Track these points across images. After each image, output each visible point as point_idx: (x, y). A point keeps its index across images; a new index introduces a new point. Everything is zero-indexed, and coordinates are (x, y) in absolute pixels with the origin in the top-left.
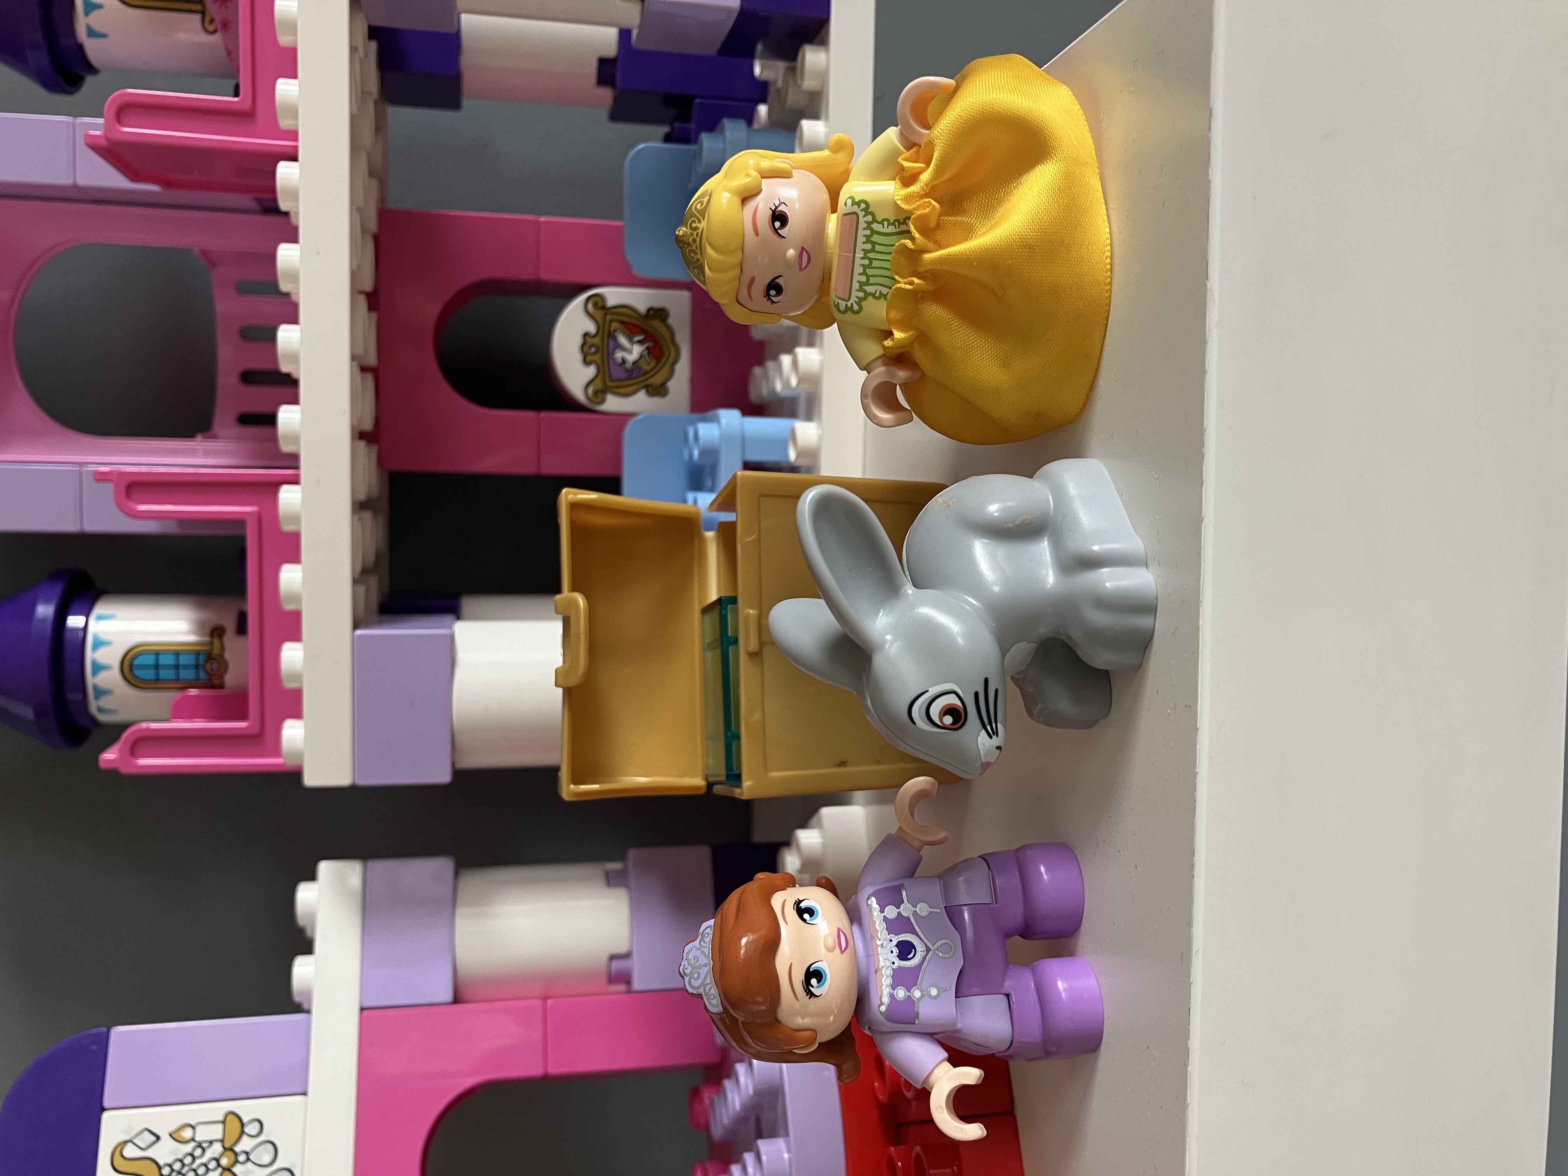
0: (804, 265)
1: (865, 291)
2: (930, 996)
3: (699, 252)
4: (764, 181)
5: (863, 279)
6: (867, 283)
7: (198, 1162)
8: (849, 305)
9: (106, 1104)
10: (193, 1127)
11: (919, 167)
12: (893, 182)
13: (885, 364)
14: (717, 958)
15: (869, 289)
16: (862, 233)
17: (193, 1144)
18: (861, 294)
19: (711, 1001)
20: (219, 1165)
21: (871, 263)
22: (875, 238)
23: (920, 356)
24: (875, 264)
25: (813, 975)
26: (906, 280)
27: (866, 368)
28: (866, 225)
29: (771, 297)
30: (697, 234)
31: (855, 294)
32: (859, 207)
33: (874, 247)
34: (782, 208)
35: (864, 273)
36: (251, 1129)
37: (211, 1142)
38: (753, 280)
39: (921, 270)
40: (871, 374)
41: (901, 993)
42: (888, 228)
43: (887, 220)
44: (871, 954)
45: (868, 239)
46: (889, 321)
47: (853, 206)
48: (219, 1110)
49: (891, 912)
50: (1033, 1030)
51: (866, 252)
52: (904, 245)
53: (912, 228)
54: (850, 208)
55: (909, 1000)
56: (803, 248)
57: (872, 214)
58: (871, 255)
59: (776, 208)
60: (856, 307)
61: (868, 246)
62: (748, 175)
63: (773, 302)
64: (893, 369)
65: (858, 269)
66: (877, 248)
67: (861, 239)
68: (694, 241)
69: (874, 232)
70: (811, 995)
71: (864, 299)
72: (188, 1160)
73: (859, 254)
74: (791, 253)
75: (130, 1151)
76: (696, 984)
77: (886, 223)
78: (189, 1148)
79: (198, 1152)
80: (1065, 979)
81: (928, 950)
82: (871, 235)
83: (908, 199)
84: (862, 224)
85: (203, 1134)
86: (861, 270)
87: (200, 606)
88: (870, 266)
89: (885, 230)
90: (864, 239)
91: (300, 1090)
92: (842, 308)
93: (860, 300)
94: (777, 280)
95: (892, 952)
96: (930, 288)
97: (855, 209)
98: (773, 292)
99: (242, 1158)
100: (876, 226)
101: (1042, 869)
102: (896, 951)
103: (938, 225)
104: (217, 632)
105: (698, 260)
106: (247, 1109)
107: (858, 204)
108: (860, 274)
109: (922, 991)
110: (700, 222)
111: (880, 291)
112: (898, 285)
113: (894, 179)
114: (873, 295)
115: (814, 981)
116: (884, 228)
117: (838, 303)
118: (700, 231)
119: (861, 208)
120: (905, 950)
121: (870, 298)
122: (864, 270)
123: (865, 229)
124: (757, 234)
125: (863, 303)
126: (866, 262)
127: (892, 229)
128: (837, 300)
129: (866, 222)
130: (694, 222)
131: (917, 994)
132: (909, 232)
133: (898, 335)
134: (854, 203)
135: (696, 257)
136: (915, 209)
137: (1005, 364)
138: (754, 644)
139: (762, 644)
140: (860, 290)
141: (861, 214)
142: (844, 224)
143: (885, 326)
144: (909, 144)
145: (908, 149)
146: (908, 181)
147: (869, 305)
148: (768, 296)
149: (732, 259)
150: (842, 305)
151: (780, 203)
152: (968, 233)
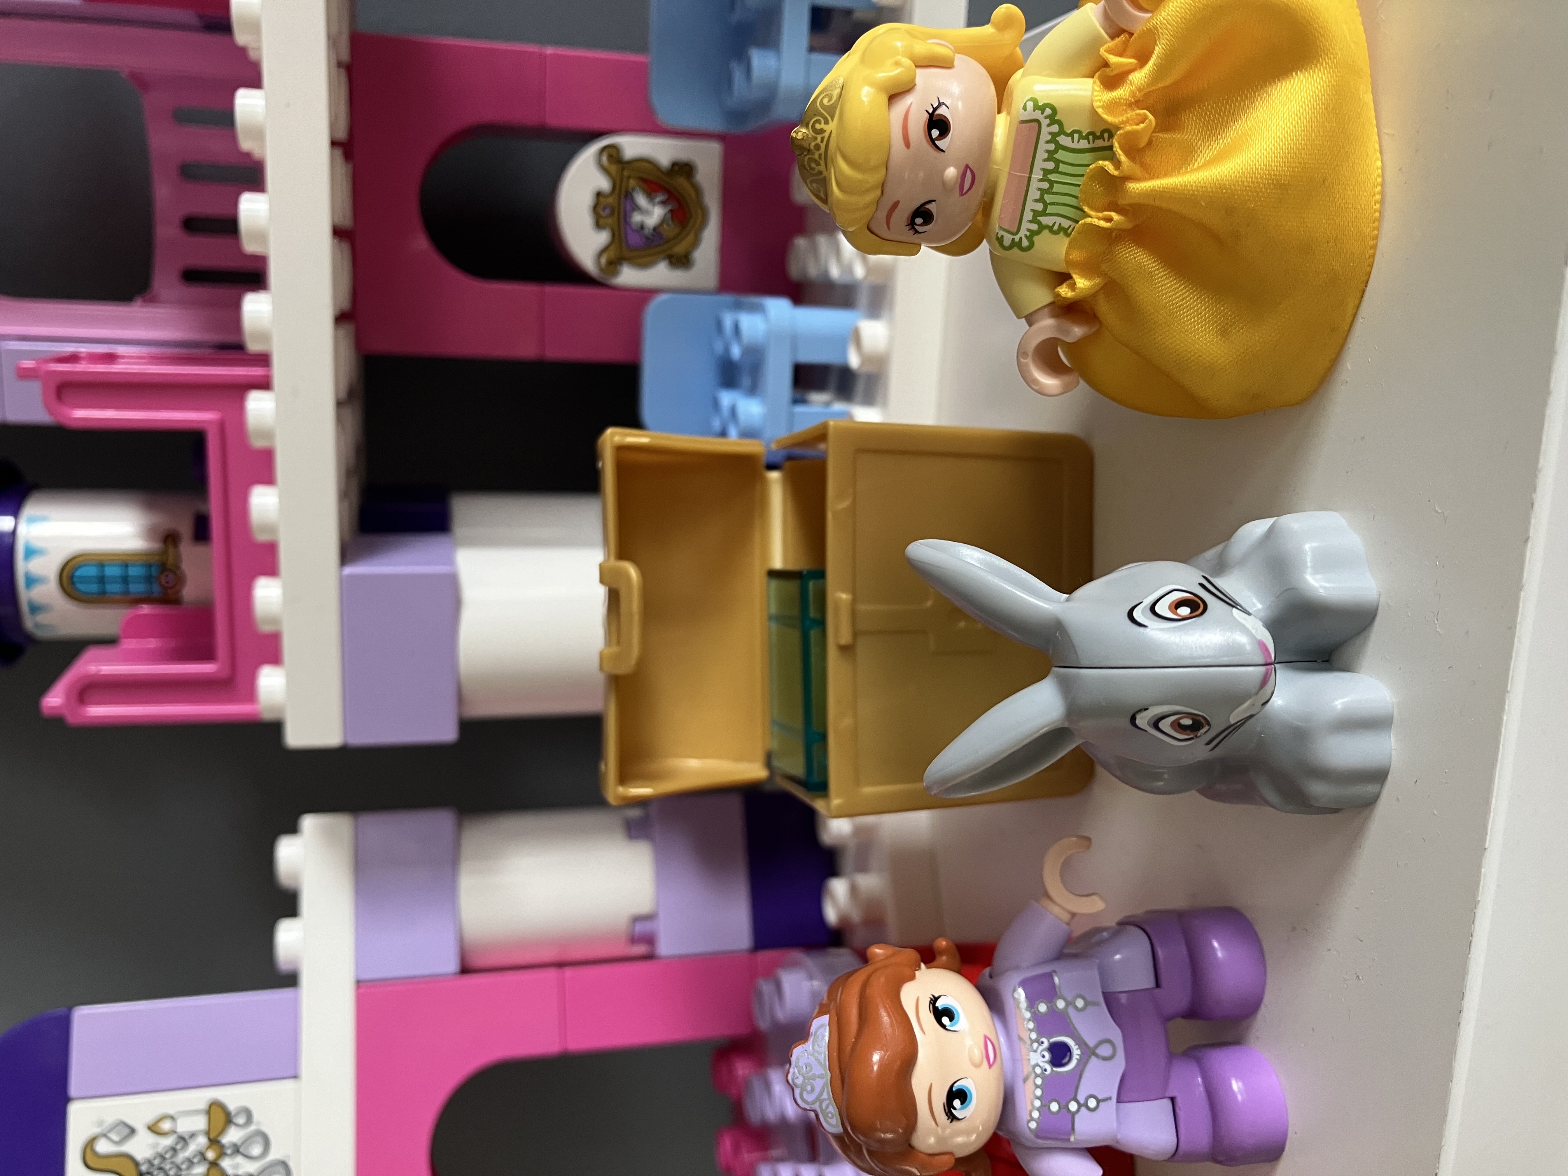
0: (966, 188)
1: (1039, 223)
2: (1088, 1106)
3: (822, 162)
4: (919, 71)
5: (1039, 207)
6: (1043, 213)
7: (180, 1156)
8: (1019, 240)
9: (72, 1093)
10: (173, 1118)
11: (1131, 63)
12: (1091, 80)
13: (1054, 316)
14: (837, 1070)
16: (1043, 147)
17: (174, 1137)
19: (829, 1120)
20: (204, 1159)
22: (1061, 155)
23: (1104, 309)
25: (958, 1095)
26: (1100, 215)
27: (1030, 319)
28: (1049, 137)
29: (915, 226)
30: (822, 139)
31: (1025, 225)
32: (1042, 113)
33: (1057, 167)
34: (942, 111)
35: (1041, 200)
36: (239, 1119)
37: (194, 1135)
38: (896, 205)
39: (1122, 202)
40: (1033, 328)
41: (1054, 1105)
42: (1078, 142)
43: (1079, 132)
45: (1051, 155)
46: (1068, 262)
47: (1034, 111)
48: (201, 1098)
49: (1042, 1007)
50: (1201, 1139)
51: (1046, 172)
52: (1103, 170)
53: (1116, 145)
54: (1030, 114)
55: (1063, 1112)
56: (967, 167)
57: (1060, 123)
58: (1053, 177)
59: (935, 109)
60: (1025, 243)
61: (1051, 165)
62: (897, 64)
63: (917, 232)
64: (1066, 324)
66: (1062, 168)
67: (1041, 154)
68: (818, 147)
69: (1059, 147)
70: (952, 1118)
71: (1038, 233)
72: (169, 1155)
73: (1037, 175)
74: (951, 172)
75: (104, 1147)
76: (810, 1098)
77: (1076, 136)
78: (169, 1141)
79: (180, 1146)
82: (1055, 151)
83: (1111, 107)
84: (1045, 136)
85: (184, 1126)
86: (1037, 195)
87: (150, 506)
88: (1049, 191)
89: (1075, 145)
90: (1046, 155)
91: (292, 1073)
92: (1008, 243)
93: (1033, 234)
94: (927, 206)
95: (1043, 1056)
96: (1129, 226)
98: (919, 221)
99: (229, 1151)
100: (1063, 140)
102: (1047, 1056)
103: (1150, 143)
104: (170, 539)
105: (820, 173)
106: (231, 1096)
107: (1042, 109)
108: (1036, 201)
109: (1077, 1103)
110: (827, 122)
111: (1060, 224)
112: (1089, 220)
113: (1093, 77)
114: (1050, 228)
115: (957, 1103)
116: (1073, 142)
117: (1002, 237)
118: (826, 135)
119: (1046, 114)
120: (1059, 1054)
121: (1046, 232)
122: (1042, 196)
123: (1048, 142)
124: (908, 145)
125: (1036, 239)
126: (1045, 185)
127: (1084, 144)
128: (1001, 233)
129: (1050, 133)
130: (818, 121)
131: (1073, 1105)
132: (1111, 148)
133: (1082, 283)
134: (1036, 107)
135: (817, 168)
136: (1123, 122)
138: (845, 638)
139: (856, 634)
140: (1034, 221)
141: (1045, 122)
142: (1018, 132)
143: (1062, 268)
144: (1116, 30)
145: (1113, 38)
146: (1112, 81)
147: (1044, 241)
148: (912, 224)
149: (876, 178)
150: (1008, 239)
151: (940, 104)
152: (1186, 156)
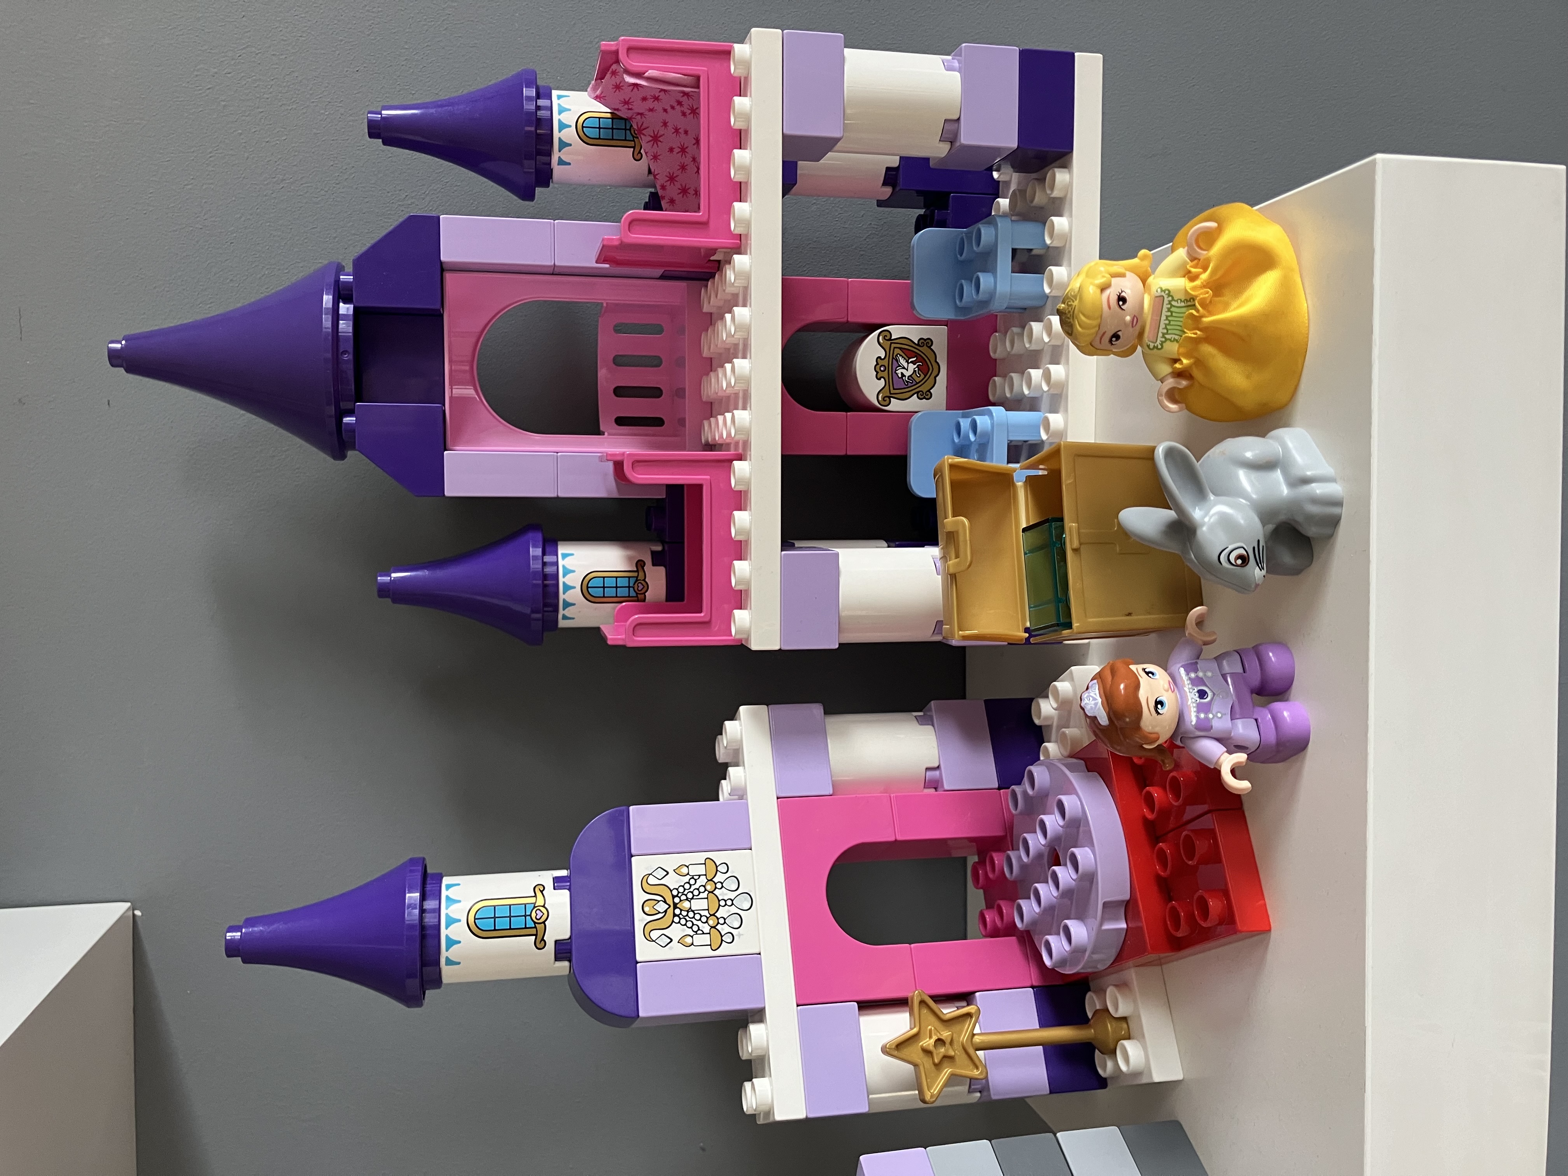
0: (1134, 324)
1: (1165, 338)
2: (1217, 717)
3: (1072, 318)
4: (1112, 279)
5: (1165, 331)
6: (1167, 333)
7: (693, 887)
8: (1156, 345)
9: (633, 852)
10: (688, 867)
11: (1200, 271)
12: (1183, 279)
13: (1174, 377)
14: (1104, 698)
15: (1167, 336)
16: (1166, 306)
17: (689, 877)
18: (1164, 339)
19: (1102, 719)
20: (706, 890)
21: (1170, 322)
22: (1173, 309)
23: (1196, 373)
24: (1172, 323)
25: (1159, 703)
26: (1192, 332)
27: (1162, 381)
30: (1071, 308)
31: (1160, 339)
33: (1172, 314)
34: (1123, 294)
35: (1166, 328)
36: (723, 868)
37: (700, 876)
38: (1104, 333)
39: (1201, 326)
40: (1164, 384)
41: (1202, 716)
42: (1180, 303)
43: (1180, 299)
44: (1183, 697)
45: (1169, 310)
46: (1178, 354)
47: (1161, 292)
48: (701, 857)
49: (1193, 675)
50: (1271, 736)
51: (1167, 317)
52: (1192, 314)
53: (1197, 304)
54: (1159, 293)
55: (1207, 718)
56: (1134, 316)
57: (1173, 297)
58: (1169, 318)
59: (1120, 294)
60: (1160, 347)
62: (1103, 277)
63: (1112, 344)
64: (1178, 380)
65: (1162, 326)
66: (1174, 314)
67: (1165, 309)
68: (1069, 312)
69: (1172, 306)
70: (1158, 713)
71: (1165, 342)
72: (687, 886)
73: (1163, 318)
74: (1128, 318)
75: (652, 880)
76: (1094, 710)
77: (1179, 301)
78: (687, 878)
79: (692, 881)
80: (1288, 710)
81: (1214, 694)
82: (1171, 307)
83: (1194, 289)
84: (1166, 302)
85: (694, 870)
86: (1164, 326)
87: (626, 548)
88: (1169, 324)
89: (1179, 305)
90: (1167, 310)
91: (748, 846)
92: (1151, 347)
93: (1162, 343)
94: (1118, 333)
95: (1195, 695)
96: (1204, 336)
97: (1163, 294)
98: (1114, 339)
99: (719, 885)
100: (1173, 303)
101: (1271, 654)
102: (1197, 695)
103: (1211, 302)
104: (640, 564)
105: (1070, 322)
106: (718, 857)
107: (1164, 291)
108: (1163, 329)
109: (1213, 714)
110: (1073, 302)
111: (1174, 338)
112: (1187, 335)
113: (1184, 277)
114: (1170, 340)
115: (1159, 706)
116: (1178, 303)
117: (1149, 345)
118: (1074, 307)
119: (1166, 293)
120: (1202, 694)
121: (1168, 342)
122: (1166, 326)
123: (1167, 304)
124: (1109, 307)
125: (1164, 344)
126: (1167, 322)
127: (1183, 304)
128: (1149, 343)
129: (1168, 301)
130: (1069, 302)
131: (1211, 716)
132: (1194, 305)
133: (1185, 361)
134: (1162, 290)
135: (1069, 320)
136: (1200, 294)
137: (1248, 377)
138: (1076, 544)
139: (1081, 544)
140: (1163, 337)
141: (1166, 296)
142: (1154, 301)
143: (1175, 357)
144: (1193, 258)
145: (1192, 261)
146: (1193, 278)
147: (1168, 346)
148: (1111, 341)
149: (1095, 323)
150: (1152, 345)
151: (1122, 292)
152: (1226, 307)
